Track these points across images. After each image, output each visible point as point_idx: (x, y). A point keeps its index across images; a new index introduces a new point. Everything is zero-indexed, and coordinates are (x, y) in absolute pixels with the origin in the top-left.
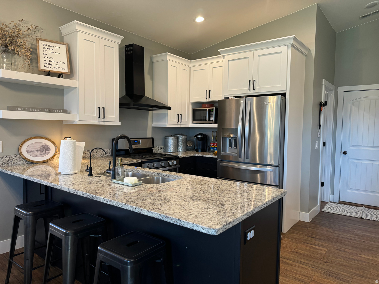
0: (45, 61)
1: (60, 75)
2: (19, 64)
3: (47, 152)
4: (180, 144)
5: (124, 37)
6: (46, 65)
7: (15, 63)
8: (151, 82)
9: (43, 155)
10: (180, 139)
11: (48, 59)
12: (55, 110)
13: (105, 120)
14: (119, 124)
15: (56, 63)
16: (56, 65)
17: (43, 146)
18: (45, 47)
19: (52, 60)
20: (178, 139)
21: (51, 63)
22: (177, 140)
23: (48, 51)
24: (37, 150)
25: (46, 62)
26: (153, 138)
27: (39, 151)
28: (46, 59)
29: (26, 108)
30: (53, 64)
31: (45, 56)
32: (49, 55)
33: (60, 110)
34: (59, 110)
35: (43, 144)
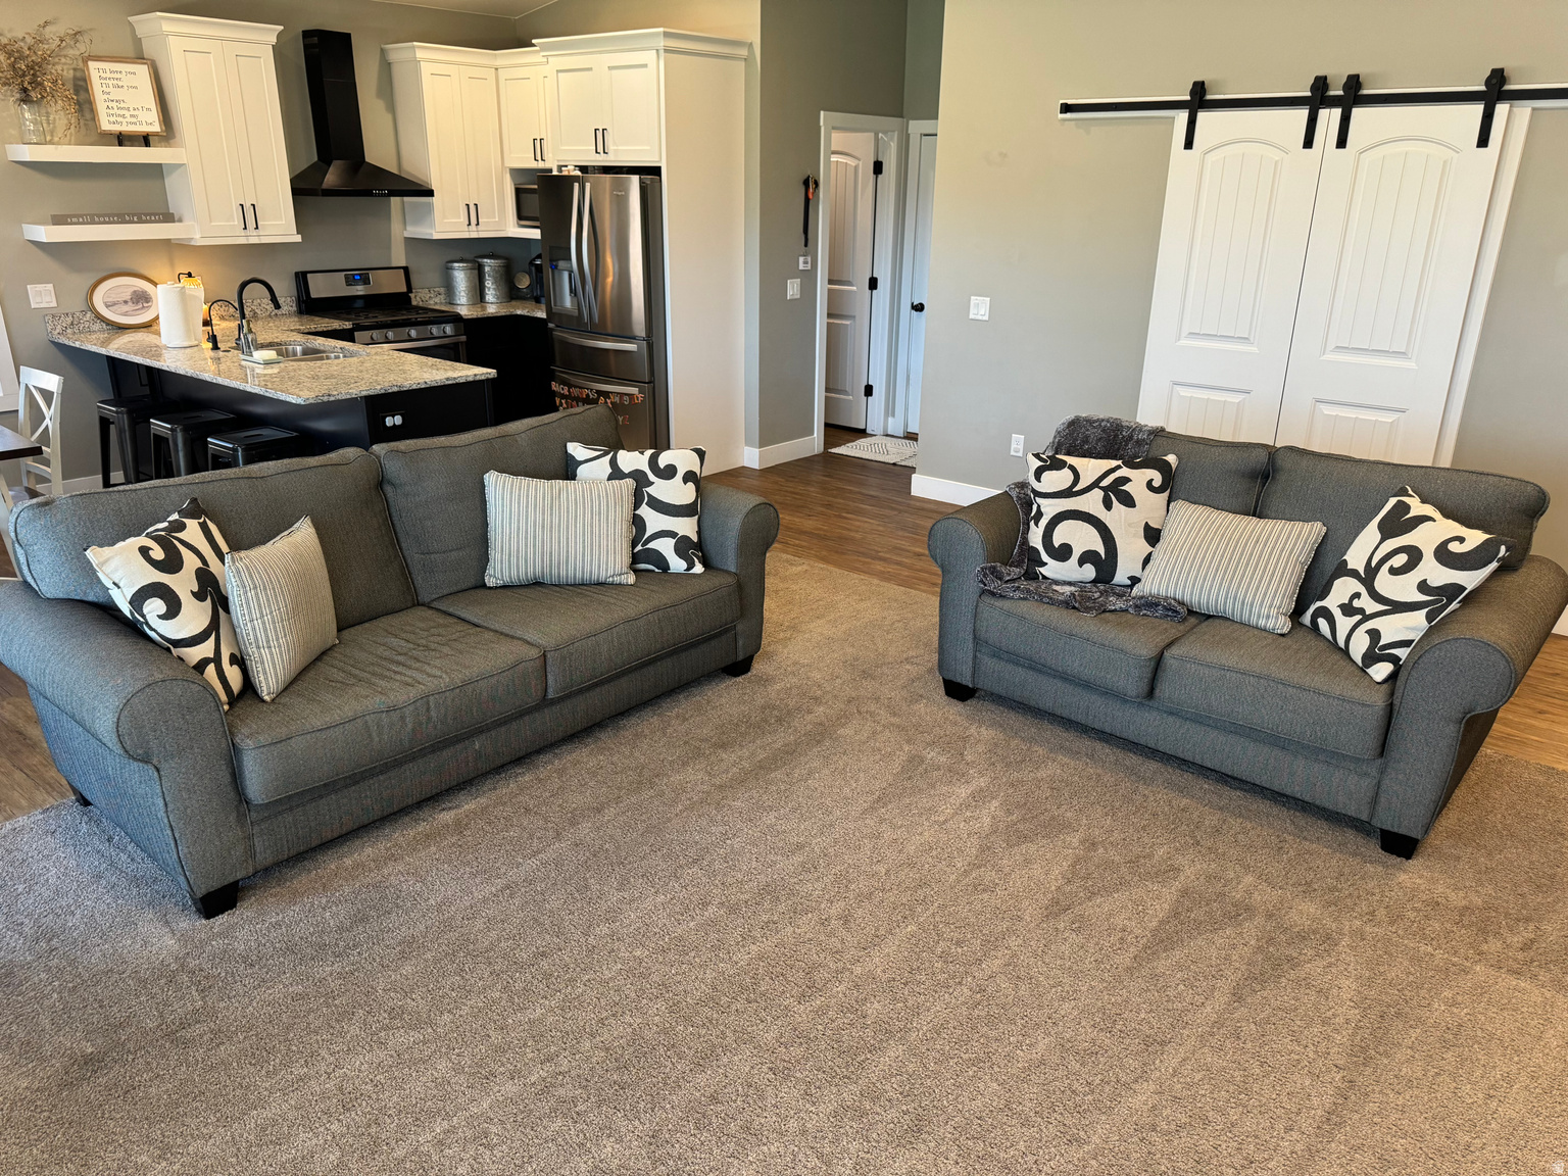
0: (108, 111)
1: (146, 140)
2: (57, 117)
3: (145, 305)
4: (489, 283)
5: (282, 27)
6: (112, 119)
7: (48, 117)
8: (389, 117)
9: (139, 312)
10: (487, 269)
11: (114, 104)
12: (146, 215)
13: (261, 231)
14: (298, 238)
15: (132, 113)
16: (132, 116)
17: (135, 292)
18: (104, 75)
19: (122, 105)
20: (480, 269)
21: (122, 112)
22: (476, 272)
23: (111, 86)
24: (126, 302)
25: (111, 112)
26: (406, 269)
27: (130, 304)
28: (110, 104)
29: (86, 215)
30: (127, 114)
31: (106, 97)
32: (115, 94)
33: (159, 214)
34: (155, 215)
35: (136, 289)
